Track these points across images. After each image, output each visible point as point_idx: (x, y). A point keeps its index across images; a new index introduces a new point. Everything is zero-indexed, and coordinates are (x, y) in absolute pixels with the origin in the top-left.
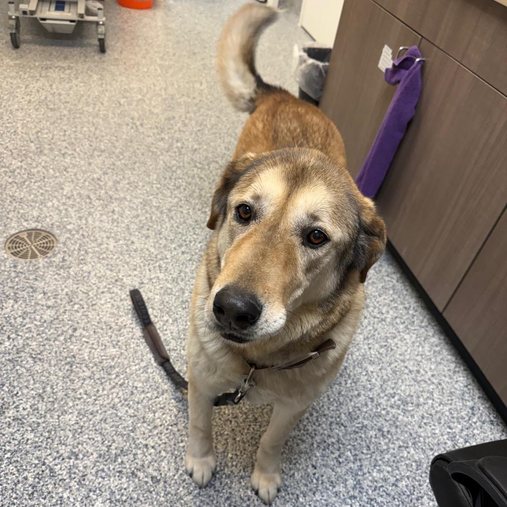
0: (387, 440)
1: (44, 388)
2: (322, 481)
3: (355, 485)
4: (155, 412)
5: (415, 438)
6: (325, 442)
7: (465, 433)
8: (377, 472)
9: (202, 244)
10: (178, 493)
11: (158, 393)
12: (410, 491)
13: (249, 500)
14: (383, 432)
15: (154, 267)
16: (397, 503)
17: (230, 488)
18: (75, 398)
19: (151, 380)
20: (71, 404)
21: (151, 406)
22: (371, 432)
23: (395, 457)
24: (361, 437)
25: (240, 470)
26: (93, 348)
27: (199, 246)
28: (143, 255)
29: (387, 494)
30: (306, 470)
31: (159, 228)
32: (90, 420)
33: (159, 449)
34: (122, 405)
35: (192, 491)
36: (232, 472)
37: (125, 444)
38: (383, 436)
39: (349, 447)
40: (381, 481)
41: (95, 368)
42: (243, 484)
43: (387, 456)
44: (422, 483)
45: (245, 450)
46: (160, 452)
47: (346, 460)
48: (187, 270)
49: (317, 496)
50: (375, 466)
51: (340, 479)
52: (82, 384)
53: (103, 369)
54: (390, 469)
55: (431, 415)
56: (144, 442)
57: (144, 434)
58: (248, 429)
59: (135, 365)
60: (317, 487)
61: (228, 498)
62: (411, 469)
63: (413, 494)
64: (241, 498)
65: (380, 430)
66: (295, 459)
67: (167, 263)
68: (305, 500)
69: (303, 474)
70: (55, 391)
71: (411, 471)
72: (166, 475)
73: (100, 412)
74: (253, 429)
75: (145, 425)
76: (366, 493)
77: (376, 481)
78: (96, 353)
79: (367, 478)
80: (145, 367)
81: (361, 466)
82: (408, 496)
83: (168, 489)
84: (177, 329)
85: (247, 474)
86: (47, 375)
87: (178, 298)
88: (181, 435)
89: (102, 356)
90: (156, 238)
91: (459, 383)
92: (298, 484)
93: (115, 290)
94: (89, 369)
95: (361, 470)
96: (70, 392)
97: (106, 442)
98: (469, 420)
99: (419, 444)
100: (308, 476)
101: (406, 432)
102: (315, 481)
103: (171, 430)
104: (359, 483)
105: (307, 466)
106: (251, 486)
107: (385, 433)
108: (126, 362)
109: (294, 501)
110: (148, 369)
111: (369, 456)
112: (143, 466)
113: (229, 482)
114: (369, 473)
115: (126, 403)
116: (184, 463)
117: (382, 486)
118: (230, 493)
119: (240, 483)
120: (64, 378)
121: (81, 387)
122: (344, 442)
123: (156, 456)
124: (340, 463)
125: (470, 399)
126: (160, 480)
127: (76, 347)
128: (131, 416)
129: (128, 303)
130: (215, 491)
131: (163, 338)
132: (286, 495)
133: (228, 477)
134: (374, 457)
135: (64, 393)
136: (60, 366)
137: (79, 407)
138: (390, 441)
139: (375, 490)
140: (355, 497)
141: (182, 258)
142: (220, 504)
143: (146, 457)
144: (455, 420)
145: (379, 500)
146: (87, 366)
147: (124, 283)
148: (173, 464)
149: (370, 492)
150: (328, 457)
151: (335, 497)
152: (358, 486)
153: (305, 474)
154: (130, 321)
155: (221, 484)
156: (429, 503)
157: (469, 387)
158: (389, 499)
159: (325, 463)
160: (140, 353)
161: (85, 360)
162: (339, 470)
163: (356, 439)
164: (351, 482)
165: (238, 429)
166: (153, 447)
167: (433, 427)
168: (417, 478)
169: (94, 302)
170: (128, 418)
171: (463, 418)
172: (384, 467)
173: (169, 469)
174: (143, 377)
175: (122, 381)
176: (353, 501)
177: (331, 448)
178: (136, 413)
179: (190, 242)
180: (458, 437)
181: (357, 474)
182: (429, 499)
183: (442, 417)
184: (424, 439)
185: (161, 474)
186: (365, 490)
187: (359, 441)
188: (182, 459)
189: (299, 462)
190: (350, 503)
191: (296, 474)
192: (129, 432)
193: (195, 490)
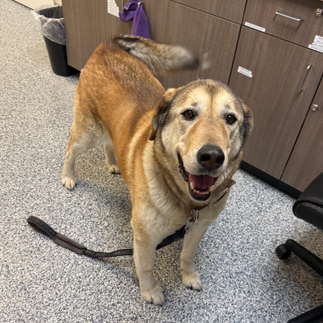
0: (230, 223)
1: (18, 314)
2: (216, 261)
3: (232, 254)
4: (103, 284)
5: (240, 215)
6: (203, 242)
7: (259, 200)
8: (237, 241)
9: (48, 169)
10: (152, 317)
11: (96, 272)
12: (257, 242)
13: (190, 295)
14: (225, 220)
15: (28, 199)
16: (255, 250)
17: (176, 295)
18: (45, 307)
19: (85, 267)
20: (46, 312)
21: (98, 282)
22: (220, 224)
23: (239, 229)
24: (217, 229)
25: (174, 283)
26: (30, 271)
27: (47, 170)
28: (14, 195)
29: (248, 249)
30: (205, 261)
31: (10, 171)
32: (67, 313)
33: (122, 301)
34: (79, 292)
35: (158, 310)
36: (171, 287)
37: (100, 312)
38: (226, 222)
39: (216, 237)
40: (241, 244)
41: (43, 282)
42: (181, 289)
43: (235, 231)
44: (258, 234)
45: (169, 271)
46: (124, 303)
47: (219, 244)
48: (53, 190)
49: (219, 270)
50: (233, 239)
51: (223, 255)
52: (42, 295)
53: (49, 279)
54: (240, 236)
55: (239, 199)
56: (111, 304)
57: (107, 299)
58: (162, 260)
59: (68, 265)
60: (216, 267)
61: (179, 301)
62: (249, 231)
63: (259, 242)
64: (185, 297)
65: (223, 220)
66: (196, 260)
67: (35, 191)
68: (216, 276)
69: (205, 264)
70: (27, 311)
71: (250, 232)
72: (137, 312)
73: (69, 304)
74: (164, 258)
75: (103, 294)
76: (239, 254)
77: (239, 246)
78: (35, 272)
79: (234, 247)
80: (75, 262)
81: (228, 243)
82: (257, 244)
83: (145, 319)
84: (76, 229)
85: (179, 282)
86: (13, 305)
87: (61, 210)
88: (129, 286)
89: (41, 272)
90: (13, 179)
91: (240, 177)
92: (207, 271)
93: (14, 227)
94: (39, 285)
95: (229, 245)
96: (39, 305)
97: (88, 318)
98: (256, 192)
99: (244, 217)
100: (208, 264)
101: (235, 214)
102: (213, 264)
103: (121, 287)
104: (232, 252)
105: (204, 259)
106: (186, 287)
107: (227, 220)
108: (60, 267)
109: (211, 280)
110: (78, 262)
111: (228, 236)
112: (121, 316)
113: (173, 293)
114: (233, 244)
115: (81, 289)
116: (142, 299)
117: (243, 247)
118: (178, 298)
119: (179, 289)
120: (26, 300)
121: (43, 298)
122: (212, 236)
123: (123, 306)
124: (218, 247)
125: (250, 182)
126: (136, 317)
127: (18, 276)
128: (90, 295)
129: (29, 230)
130: (170, 302)
131: (72, 239)
132: (205, 280)
133: (171, 290)
134: (230, 235)
135: (35, 309)
136: (17, 294)
137: (53, 310)
138: (231, 223)
139: (242, 250)
140: (236, 260)
141: (42, 183)
142: (178, 307)
143: (118, 310)
144: (251, 196)
145: (247, 254)
146: (35, 284)
147: (15, 219)
148: (137, 304)
149: (240, 253)
150: (210, 248)
151: (227, 265)
152: (233, 254)
153: (206, 263)
154: (41, 241)
155: (170, 296)
156: (267, 242)
157: (246, 176)
158: (251, 251)
159: (211, 252)
160: (64, 256)
161: (31, 281)
162: (219, 251)
163: (216, 231)
164: (229, 254)
165: (157, 263)
166: (118, 303)
167: (244, 205)
168: (255, 233)
169: (5, 243)
170: (89, 297)
171: (253, 193)
172: (237, 237)
173: (137, 308)
174: (79, 268)
175: (67, 279)
176: (237, 262)
177: (208, 243)
178: (92, 291)
179: (39, 171)
180: (257, 203)
181: (229, 248)
182: (266, 240)
183: (245, 198)
184: (245, 213)
185: (135, 314)
186: (238, 253)
187: (218, 232)
188: (139, 298)
189: (199, 259)
190: (236, 264)
191: (202, 266)
192: (97, 304)
193: (159, 309)
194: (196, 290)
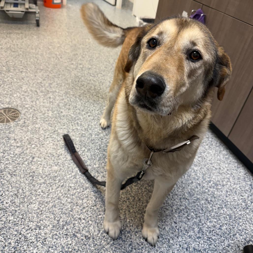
0: (211, 205)
1: (18, 190)
2: (181, 230)
3: (199, 231)
4: (83, 200)
5: (225, 203)
6: (179, 209)
7: (250, 198)
8: (209, 223)
9: (98, 111)
10: (101, 244)
11: (83, 189)
12: (229, 232)
13: (142, 244)
14: (208, 201)
15: (74, 124)
16: (223, 239)
17: (131, 238)
18: (36, 195)
19: (78, 182)
20: (34, 198)
21: (80, 197)
22: (202, 202)
23: (217, 214)
24: (197, 204)
25: (135, 228)
26: (44, 167)
27: (97, 112)
28: (68, 118)
29: (217, 234)
30: (171, 225)
31: (75, 104)
32: (46, 206)
33: (87, 220)
34: (63, 197)
35: (109, 242)
36: (130, 229)
37: (67, 218)
38: (209, 203)
39: (192, 210)
40: (212, 227)
41: (46, 178)
42: (138, 236)
43: (213, 214)
44: (234, 226)
45: (136, 217)
46: (88, 222)
47: (192, 217)
48: (92, 124)
49: (180, 239)
50: (208, 219)
51: (190, 228)
52: (40, 187)
53: (51, 178)
54: (216, 220)
55: (231, 190)
56: (79, 217)
57: (78, 212)
58: (136, 205)
59: (69, 175)
60: (179, 234)
61: (130, 245)
62: (227, 220)
63: (231, 233)
64: (138, 244)
65: (206, 200)
66: (164, 219)
67: (81, 121)
68: (174, 241)
69: (170, 227)
70: (24, 192)
71: (227, 221)
72: (93, 234)
73: (51, 201)
74: (139, 205)
75: (78, 207)
76: (206, 234)
77: (210, 228)
78: (46, 170)
79: (205, 226)
80: (74, 175)
81: (200, 220)
82: (228, 234)
83: (96, 242)
84: (90, 154)
85: (139, 230)
86: (19, 183)
87: (89, 138)
88: (99, 211)
89: (50, 171)
90: (74, 109)
91: (241, 173)
92: (168, 233)
93: (54, 136)
94: (43, 179)
95: (200, 222)
96: (33, 192)
97: (57, 218)
98: (251, 191)
99: (228, 206)
100: (173, 228)
101: (220, 200)
102: (177, 230)
103: (93, 209)
104: (201, 229)
105: (172, 223)
106: (143, 237)
107: (210, 201)
108: (63, 173)
109: (167, 243)
110: (76, 176)
111: (203, 214)
112: (79, 230)
113: (130, 235)
114: (205, 223)
115: (66, 196)
116: (102, 226)
117: (213, 230)
118: (131, 241)
119: (136, 235)
120: (29, 184)
121: (39, 188)
122: (189, 208)
123: (86, 224)
124: (189, 219)
125: (249, 180)
126: (90, 237)
127: (35, 167)
128: (69, 203)
129: (62, 143)
130: (123, 241)
131: (83, 159)
132: (162, 240)
133: (129, 232)
134: (206, 215)
135: (30, 193)
136: (26, 177)
137: (39, 200)
138: (213, 205)
139: (210, 233)
140: (200, 238)
141: (89, 118)
142: (126, 248)
143: (81, 225)
144: (244, 192)
145: (214, 238)
146: (42, 177)
147: (59, 132)
148: (96, 228)
149: (208, 234)
150: (182, 217)
151: (190, 238)
152: (200, 231)
153: (171, 227)
154: (64, 152)
155: (125, 237)
156: (240, 237)
157: (247, 174)
158: (219, 237)
159: (180, 220)
160: (71, 168)
161: (40, 174)
162: (189, 223)
163: (195, 206)
164: (196, 229)
165: (130, 206)
166: (84, 219)
167: (233, 196)
168: (231, 224)
169: (43, 143)
170: (68, 204)
171: (247, 190)
172: (212, 219)
173: (95, 231)
174: (74, 181)
175: (62, 184)
176: (200, 240)
177: (182, 212)
178: (72, 201)
179: (92, 110)
180: (247, 200)
181: (199, 225)
182: (240, 235)
183: (237, 191)
184: (230, 203)
185: (90, 234)
186: (205, 233)
187: (197, 207)
188: (101, 224)
189: (167, 221)
190: (198, 241)
191: (166, 227)
192: (69, 212)
193: (111, 241)
194: (150, 243)
